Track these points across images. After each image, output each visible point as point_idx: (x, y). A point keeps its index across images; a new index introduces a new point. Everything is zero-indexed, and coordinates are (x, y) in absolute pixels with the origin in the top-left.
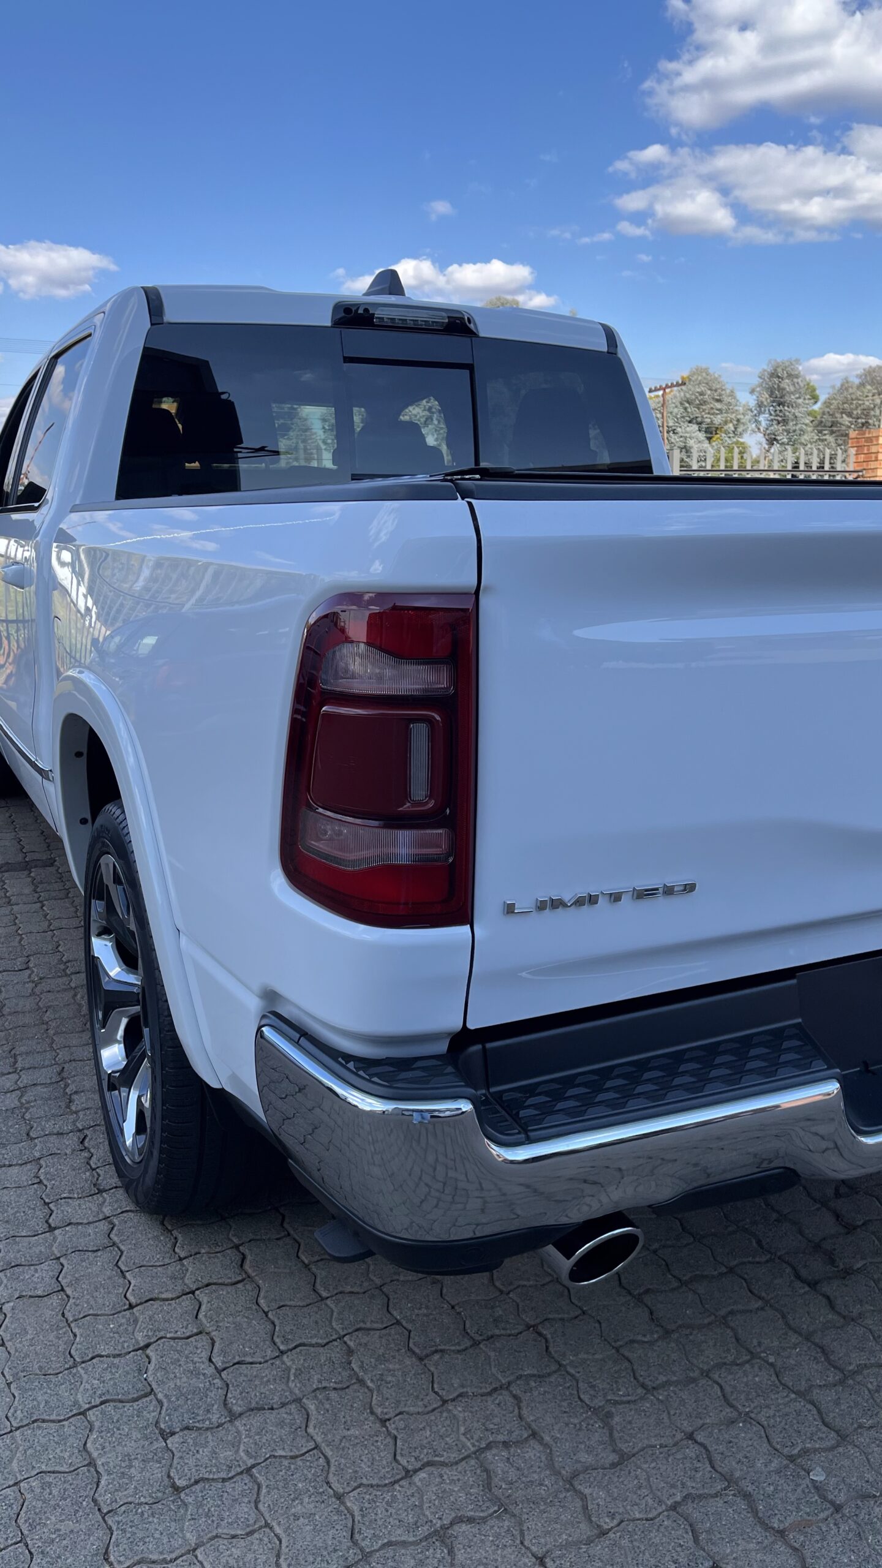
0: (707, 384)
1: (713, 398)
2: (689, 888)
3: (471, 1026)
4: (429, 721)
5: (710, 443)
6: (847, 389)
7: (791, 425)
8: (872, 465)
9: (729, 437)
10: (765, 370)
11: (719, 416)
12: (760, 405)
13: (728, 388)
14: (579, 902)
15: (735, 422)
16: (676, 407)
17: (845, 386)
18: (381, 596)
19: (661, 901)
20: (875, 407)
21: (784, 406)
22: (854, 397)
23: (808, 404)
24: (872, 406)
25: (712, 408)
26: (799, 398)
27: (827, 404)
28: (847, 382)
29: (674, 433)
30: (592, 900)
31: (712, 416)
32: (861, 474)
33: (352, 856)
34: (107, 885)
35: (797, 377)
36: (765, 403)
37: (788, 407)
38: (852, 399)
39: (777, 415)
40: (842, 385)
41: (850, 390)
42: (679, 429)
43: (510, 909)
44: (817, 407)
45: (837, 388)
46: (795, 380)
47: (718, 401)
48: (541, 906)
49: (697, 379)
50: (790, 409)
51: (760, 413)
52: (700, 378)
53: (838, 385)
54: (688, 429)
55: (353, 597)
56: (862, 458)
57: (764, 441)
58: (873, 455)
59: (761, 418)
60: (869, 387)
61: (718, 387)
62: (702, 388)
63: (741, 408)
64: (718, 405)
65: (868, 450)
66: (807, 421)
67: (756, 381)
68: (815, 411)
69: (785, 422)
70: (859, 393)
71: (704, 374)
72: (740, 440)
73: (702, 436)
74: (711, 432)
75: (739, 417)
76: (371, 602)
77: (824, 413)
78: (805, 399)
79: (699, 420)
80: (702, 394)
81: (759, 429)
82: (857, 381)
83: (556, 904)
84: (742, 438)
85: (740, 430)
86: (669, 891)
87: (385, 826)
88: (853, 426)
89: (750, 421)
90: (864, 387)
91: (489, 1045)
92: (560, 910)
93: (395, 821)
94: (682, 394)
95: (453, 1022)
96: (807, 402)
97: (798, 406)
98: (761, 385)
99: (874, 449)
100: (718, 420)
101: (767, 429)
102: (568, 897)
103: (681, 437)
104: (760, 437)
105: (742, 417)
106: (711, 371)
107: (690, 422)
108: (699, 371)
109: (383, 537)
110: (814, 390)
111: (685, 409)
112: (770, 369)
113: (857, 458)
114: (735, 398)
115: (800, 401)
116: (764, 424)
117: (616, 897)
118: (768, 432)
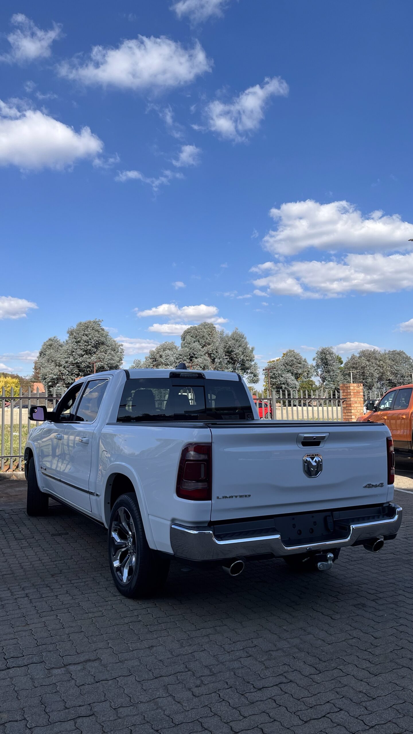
0: (294, 356)
1: (297, 362)
2: (249, 496)
3: (212, 520)
4: (204, 464)
5: (297, 380)
6: (354, 359)
7: (331, 373)
8: (349, 397)
9: (305, 378)
10: (319, 351)
11: (300, 370)
12: (318, 365)
13: (303, 358)
14: (230, 497)
15: (307, 372)
16: (282, 365)
17: (353, 357)
18: (196, 444)
19: (244, 498)
20: (367, 366)
21: (328, 366)
22: (357, 362)
23: (338, 365)
24: (365, 365)
25: (297, 366)
26: (334, 362)
27: (346, 364)
28: (354, 356)
29: (281, 376)
30: (232, 497)
31: (297, 370)
32: (345, 400)
33: (190, 488)
34: (120, 516)
35: (332, 354)
36: (320, 364)
37: (330, 366)
38: (357, 363)
39: (325, 369)
40: (352, 357)
41: (356, 359)
42: (283, 375)
43: (218, 498)
44: (342, 366)
45: (349, 358)
46: (332, 355)
47: (299, 363)
48: (223, 497)
49: (290, 355)
50: (331, 367)
51: (318, 368)
52: (291, 354)
53: (350, 357)
54: (287, 375)
55: (190, 444)
56: (345, 394)
57: (320, 380)
58: (349, 393)
59: (319, 370)
60: (363, 358)
61: (299, 358)
62: (293, 358)
63: (309, 366)
64: (299, 365)
65: (347, 391)
66: (338, 372)
67: (315, 355)
68: (342, 367)
69: (329, 372)
70: (359, 360)
71: (292, 353)
72: (310, 379)
73: (293, 378)
74: (297, 376)
75: (309, 370)
76: (194, 445)
77: (345, 368)
78: (336, 363)
79: (292, 371)
80: (292, 361)
81: (318, 375)
82: (358, 355)
83: (226, 497)
84: (311, 378)
85: (309, 375)
86: (246, 496)
87: (197, 482)
88: (358, 374)
89: (314, 372)
90: (361, 358)
91: (215, 526)
92: (226, 498)
93: (198, 481)
94: (284, 361)
95: (208, 519)
96: (337, 364)
97: (334, 366)
98: (317, 357)
99: (349, 391)
100: (300, 371)
101: (322, 375)
102: (228, 496)
103: (285, 378)
104: (319, 378)
105: (310, 370)
106: (295, 351)
107: (288, 372)
108: (290, 351)
109: (196, 435)
110: (341, 359)
111: (286, 367)
112: (320, 350)
113: (343, 394)
114: (306, 362)
115: (334, 364)
116: (320, 373)
117: (236, 497)
118: (322, 376)
